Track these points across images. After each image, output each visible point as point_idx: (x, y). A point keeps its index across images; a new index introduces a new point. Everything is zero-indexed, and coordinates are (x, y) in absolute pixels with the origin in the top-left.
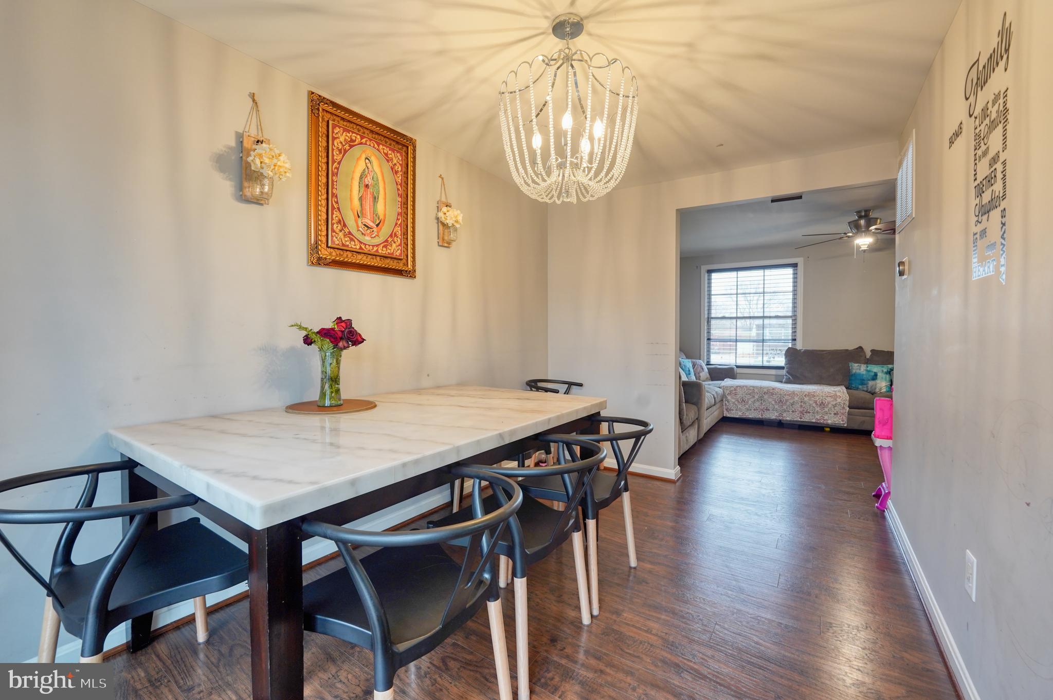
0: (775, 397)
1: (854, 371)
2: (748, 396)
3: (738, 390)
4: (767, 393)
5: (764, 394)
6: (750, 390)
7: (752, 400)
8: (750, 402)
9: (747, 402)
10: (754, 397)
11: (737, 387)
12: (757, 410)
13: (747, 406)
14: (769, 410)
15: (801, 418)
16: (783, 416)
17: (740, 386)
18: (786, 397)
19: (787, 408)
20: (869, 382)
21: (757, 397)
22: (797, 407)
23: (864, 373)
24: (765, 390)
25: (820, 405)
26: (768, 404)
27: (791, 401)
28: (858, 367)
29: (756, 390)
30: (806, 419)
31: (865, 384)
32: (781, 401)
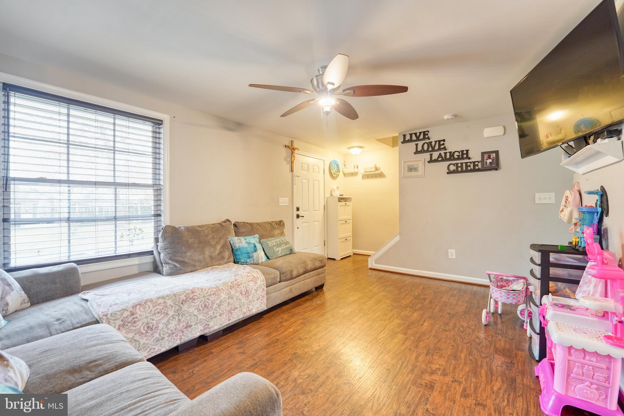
0: (197, 302)
1: (237, 245)
2: (157, 318)
3: (139, 311)
4: (186, 301)
5: (182, 303)
6: (160, 304)
7: (165, 321)
8: (161, 326)
9: (157, 328)
10: (167, 314)
11: (134, 306)
12: (173, 333)
13: (157, 335)
14: (190, 326)
15: (229, 320)
16: (210, 326)
17: (140, 304)
18: (212, 298)
19: (213, 313)
20: (253, 254)
21: (171, 313)
22: (225, 307)
23: (246, 245)
24: (183, 297)
25: (245, 294)
26: (189, 318)
27: (218, 302)
28: (239, 241)
29: (169, 302)
30: (235, 318)
31: (251, 257)
32: (205, 305)
